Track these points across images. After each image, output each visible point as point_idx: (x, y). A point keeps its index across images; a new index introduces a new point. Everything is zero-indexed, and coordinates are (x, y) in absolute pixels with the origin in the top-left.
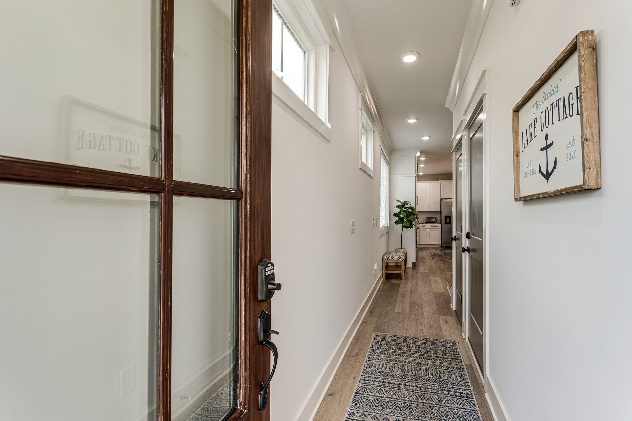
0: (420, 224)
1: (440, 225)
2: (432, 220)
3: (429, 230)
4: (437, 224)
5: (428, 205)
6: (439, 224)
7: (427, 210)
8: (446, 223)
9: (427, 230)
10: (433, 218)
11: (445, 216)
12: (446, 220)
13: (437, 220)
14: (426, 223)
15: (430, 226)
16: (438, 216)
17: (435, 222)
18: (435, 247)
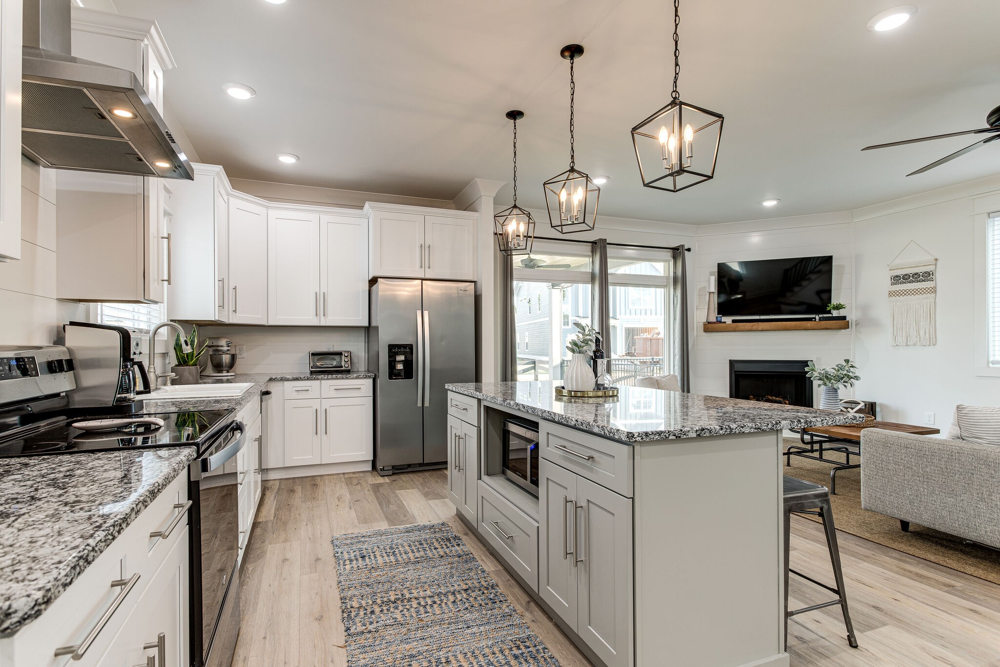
0: (288, 380)
1: (371, 381)
2: (335, 363)
3: (326, 404)
4: (357, 378)
5: (321, 302)
6: (366, 377)
7: (315, 322)
8: (393, 374)
9: (316, 404)
10: (340, 354)
11: (391, 347)
12: (392, 364)
13: (355, 360)
14: (317, 373)
15: (328, 386)
16: (357, 347)
17: (348, 369)
18: (348, 473)
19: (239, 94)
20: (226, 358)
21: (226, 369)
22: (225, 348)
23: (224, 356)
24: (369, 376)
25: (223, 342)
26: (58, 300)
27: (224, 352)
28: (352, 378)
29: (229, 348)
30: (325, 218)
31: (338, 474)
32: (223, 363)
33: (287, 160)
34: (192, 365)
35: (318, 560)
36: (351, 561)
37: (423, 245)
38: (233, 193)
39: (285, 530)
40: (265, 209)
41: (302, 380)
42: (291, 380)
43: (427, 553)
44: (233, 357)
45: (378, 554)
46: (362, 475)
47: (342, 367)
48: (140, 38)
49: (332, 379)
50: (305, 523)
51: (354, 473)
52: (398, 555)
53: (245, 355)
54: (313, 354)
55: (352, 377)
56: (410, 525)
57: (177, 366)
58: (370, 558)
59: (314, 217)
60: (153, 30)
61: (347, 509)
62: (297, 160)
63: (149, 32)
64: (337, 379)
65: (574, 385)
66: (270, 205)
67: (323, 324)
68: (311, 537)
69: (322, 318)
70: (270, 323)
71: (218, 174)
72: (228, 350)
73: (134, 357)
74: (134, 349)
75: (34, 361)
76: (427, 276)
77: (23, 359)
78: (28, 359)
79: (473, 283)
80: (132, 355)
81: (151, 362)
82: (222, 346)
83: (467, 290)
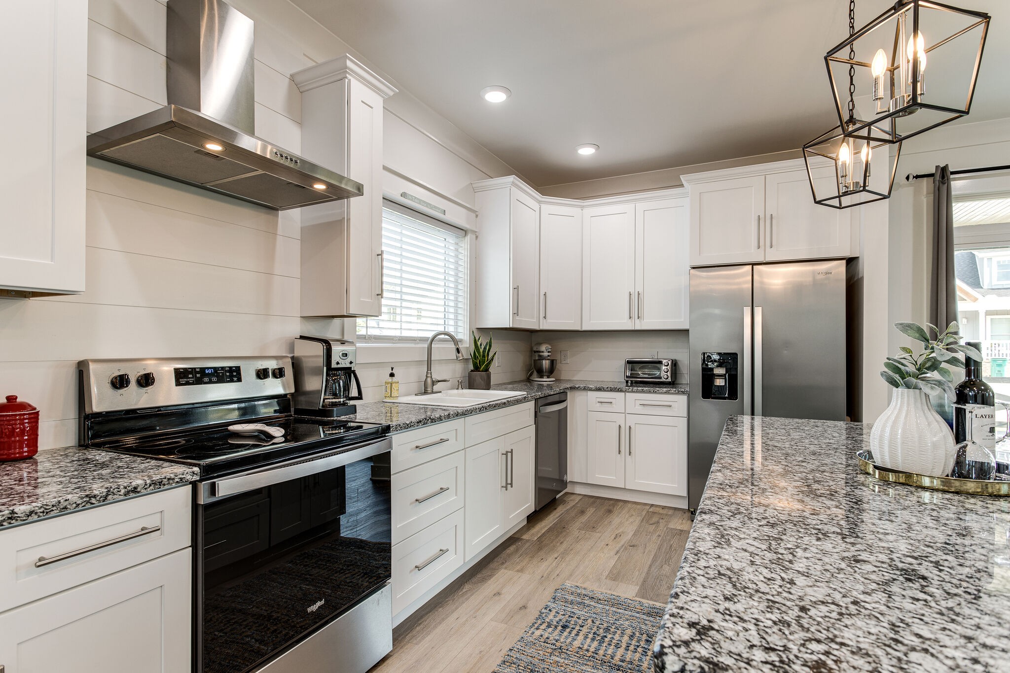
0: (591, 390)
1: (685, 398)
2: (653, 374)
3: (631, 420)
4: (667, 393)
5: (636, 303)
6: (678, 393)
7: (628, 325)
9: (619, 419)
10: (659, 362)
17: (667, 380)
18: (657, 506)
19: (495, 97)
20: (546, 364)
21: (547, 374)
22: (546, 354)
23: (544, 361)
24: (682, 392)
25: (543, 348)
26: (301, 317)
27: (545, 359)
28: (661, 393)
29: (550, 354)
30: (641, 206)
31: (645, 504)
32: (543, 369)
33: (586, 152)
34: (482, 371)
35: (525, 607)
36: (549, 626)
37: (762, 216)
38: (543, 200)
39: (532, 557)
40: (579, 210)
41: (605, 391)
42: (594, 390)
43: (644, 660)
44: (553, 362)
45: (585, 630)
46: (671, 512)
47: (660, 378)
48: (340, 77)
49: (637, 392)
50: (556, 556)
51: (664, 508)
52: (605, 644)
53: (568, 361)
54: (629, 362)
55: (660, 391)
56: (661, 604)
57: (472, 371)
58: (570, 633)
59: (628, 208)
60: (349, 64)
61: (613, 553)
62: (596, 150)
63: (346, 67)
64: (643, 392)
65: (887, 454)
66: (585, 204)
67: (638, 328)
68: (545, 576)
69: (637, 321)
70: (584, 329)
71: (514, 184)
72: (549, 356)
73: (339, 366)
74: (338, 359)
75: (238, 369)
76: (768, 259)
77: (223, 368)
78: (231, 368)
79: (844, 262)
80: (334, 365)
81: (429, 368)
82: (543, 352)
83: (831, 273)
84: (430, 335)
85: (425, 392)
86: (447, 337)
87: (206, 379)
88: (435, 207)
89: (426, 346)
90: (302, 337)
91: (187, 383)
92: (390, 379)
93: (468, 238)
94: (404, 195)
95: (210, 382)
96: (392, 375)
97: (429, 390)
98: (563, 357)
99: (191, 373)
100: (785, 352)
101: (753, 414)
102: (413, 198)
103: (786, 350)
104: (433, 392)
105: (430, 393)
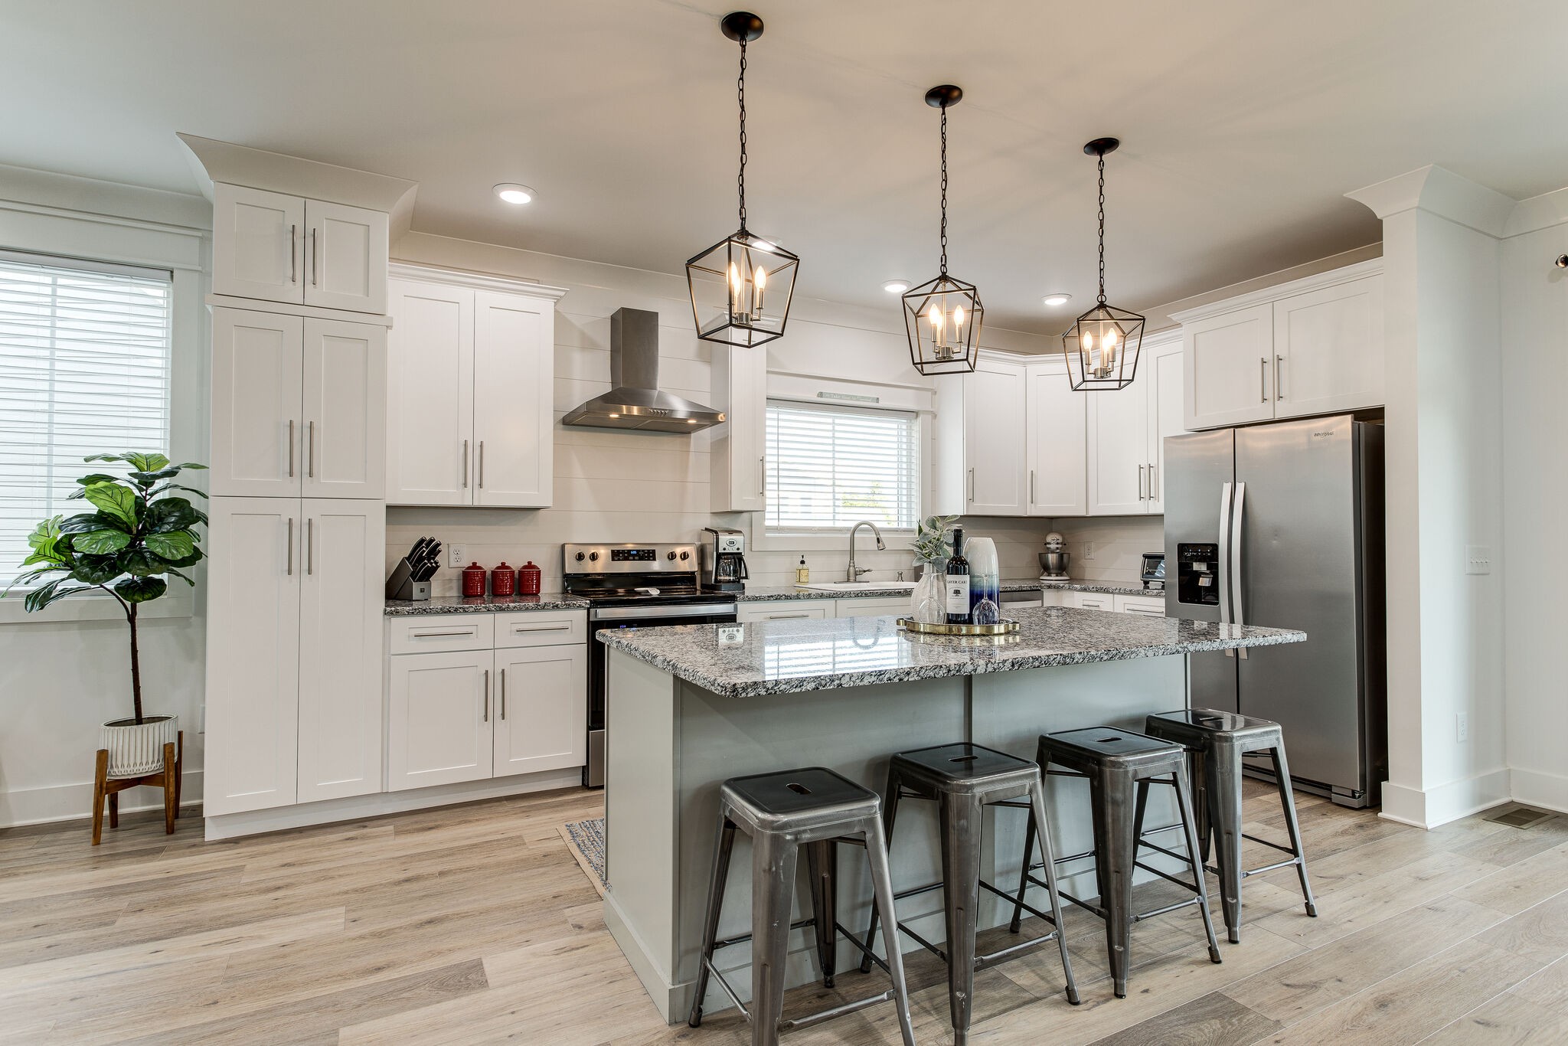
11: (1182, 549)
20: (1052, 558)
22: (1053, 546)
25: (1051, 539)
26: (707, 514)
27: (1052, 552)
28: (1151, 596)
29: (1060, 546)
30: (1153, 353)
33: (1056, 302)
37: (1268, 359)
38: (1028, 360)
41: (1091, 591)
44: (1065, 557)
49: (1125, 593)
53: (1093, 555)
54: (1145, 556)
55: (1150, 593)
62: (1068, 299)
67: (1152, 511)
69: (1150, 503)
70: (1090, 514)
72: (1057, 548)
73: (725, 551)
74: (725, 546)
75: (654, 551)
76: (1278, 417)
77: (643, 551)
78: (649, 551)
79: (1349, 417)
80: (721, 551)
81: (852, 557)
82: (1049, 543)
83: (1331, 434)
84: (852, 525)
85: (848, 581)
86: (867, 526)
87: (631, 558)
88: (863, 397)
89: (849, 535)
90: (706, 529)
91: (619, 560)
92: (801, 566)
93: (920, 419)
94: (821, 395)
95: (634, 560)
96: (803, 562)
97: (852, 578)
98: (1086, 551)
99: (621, 553)
100: (1275, 542)
101: (1232, 621)
102: (830, 395)
103: (1275, 540)
104: (855, 581)
105: (852, 582)
